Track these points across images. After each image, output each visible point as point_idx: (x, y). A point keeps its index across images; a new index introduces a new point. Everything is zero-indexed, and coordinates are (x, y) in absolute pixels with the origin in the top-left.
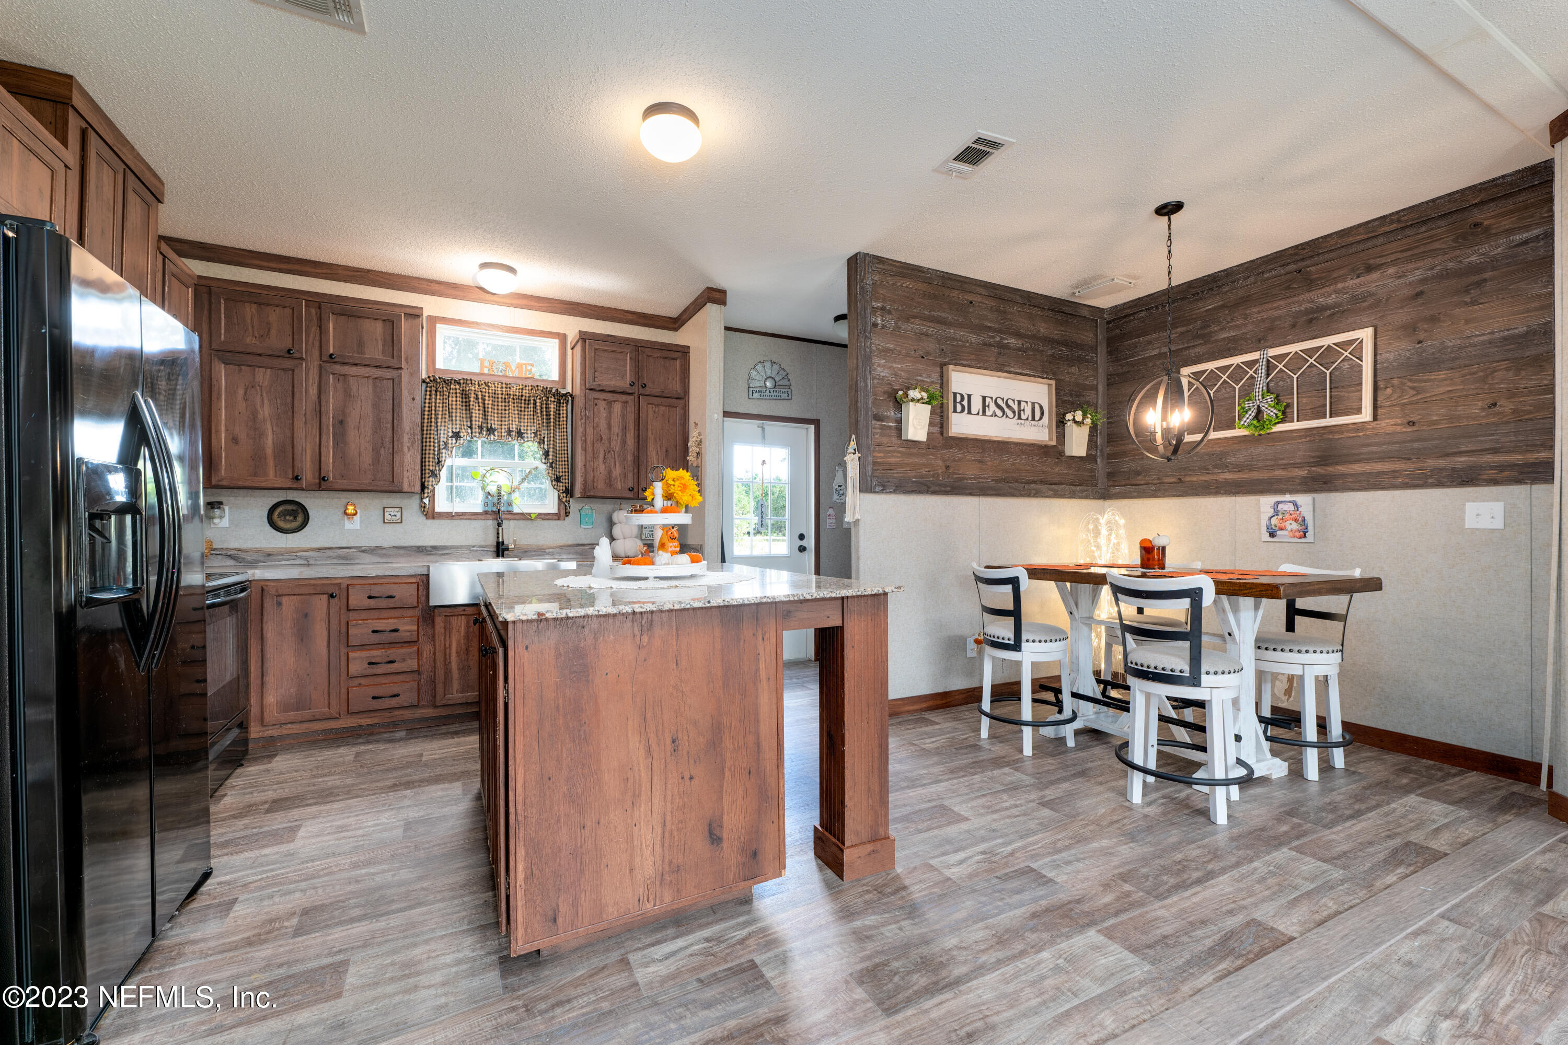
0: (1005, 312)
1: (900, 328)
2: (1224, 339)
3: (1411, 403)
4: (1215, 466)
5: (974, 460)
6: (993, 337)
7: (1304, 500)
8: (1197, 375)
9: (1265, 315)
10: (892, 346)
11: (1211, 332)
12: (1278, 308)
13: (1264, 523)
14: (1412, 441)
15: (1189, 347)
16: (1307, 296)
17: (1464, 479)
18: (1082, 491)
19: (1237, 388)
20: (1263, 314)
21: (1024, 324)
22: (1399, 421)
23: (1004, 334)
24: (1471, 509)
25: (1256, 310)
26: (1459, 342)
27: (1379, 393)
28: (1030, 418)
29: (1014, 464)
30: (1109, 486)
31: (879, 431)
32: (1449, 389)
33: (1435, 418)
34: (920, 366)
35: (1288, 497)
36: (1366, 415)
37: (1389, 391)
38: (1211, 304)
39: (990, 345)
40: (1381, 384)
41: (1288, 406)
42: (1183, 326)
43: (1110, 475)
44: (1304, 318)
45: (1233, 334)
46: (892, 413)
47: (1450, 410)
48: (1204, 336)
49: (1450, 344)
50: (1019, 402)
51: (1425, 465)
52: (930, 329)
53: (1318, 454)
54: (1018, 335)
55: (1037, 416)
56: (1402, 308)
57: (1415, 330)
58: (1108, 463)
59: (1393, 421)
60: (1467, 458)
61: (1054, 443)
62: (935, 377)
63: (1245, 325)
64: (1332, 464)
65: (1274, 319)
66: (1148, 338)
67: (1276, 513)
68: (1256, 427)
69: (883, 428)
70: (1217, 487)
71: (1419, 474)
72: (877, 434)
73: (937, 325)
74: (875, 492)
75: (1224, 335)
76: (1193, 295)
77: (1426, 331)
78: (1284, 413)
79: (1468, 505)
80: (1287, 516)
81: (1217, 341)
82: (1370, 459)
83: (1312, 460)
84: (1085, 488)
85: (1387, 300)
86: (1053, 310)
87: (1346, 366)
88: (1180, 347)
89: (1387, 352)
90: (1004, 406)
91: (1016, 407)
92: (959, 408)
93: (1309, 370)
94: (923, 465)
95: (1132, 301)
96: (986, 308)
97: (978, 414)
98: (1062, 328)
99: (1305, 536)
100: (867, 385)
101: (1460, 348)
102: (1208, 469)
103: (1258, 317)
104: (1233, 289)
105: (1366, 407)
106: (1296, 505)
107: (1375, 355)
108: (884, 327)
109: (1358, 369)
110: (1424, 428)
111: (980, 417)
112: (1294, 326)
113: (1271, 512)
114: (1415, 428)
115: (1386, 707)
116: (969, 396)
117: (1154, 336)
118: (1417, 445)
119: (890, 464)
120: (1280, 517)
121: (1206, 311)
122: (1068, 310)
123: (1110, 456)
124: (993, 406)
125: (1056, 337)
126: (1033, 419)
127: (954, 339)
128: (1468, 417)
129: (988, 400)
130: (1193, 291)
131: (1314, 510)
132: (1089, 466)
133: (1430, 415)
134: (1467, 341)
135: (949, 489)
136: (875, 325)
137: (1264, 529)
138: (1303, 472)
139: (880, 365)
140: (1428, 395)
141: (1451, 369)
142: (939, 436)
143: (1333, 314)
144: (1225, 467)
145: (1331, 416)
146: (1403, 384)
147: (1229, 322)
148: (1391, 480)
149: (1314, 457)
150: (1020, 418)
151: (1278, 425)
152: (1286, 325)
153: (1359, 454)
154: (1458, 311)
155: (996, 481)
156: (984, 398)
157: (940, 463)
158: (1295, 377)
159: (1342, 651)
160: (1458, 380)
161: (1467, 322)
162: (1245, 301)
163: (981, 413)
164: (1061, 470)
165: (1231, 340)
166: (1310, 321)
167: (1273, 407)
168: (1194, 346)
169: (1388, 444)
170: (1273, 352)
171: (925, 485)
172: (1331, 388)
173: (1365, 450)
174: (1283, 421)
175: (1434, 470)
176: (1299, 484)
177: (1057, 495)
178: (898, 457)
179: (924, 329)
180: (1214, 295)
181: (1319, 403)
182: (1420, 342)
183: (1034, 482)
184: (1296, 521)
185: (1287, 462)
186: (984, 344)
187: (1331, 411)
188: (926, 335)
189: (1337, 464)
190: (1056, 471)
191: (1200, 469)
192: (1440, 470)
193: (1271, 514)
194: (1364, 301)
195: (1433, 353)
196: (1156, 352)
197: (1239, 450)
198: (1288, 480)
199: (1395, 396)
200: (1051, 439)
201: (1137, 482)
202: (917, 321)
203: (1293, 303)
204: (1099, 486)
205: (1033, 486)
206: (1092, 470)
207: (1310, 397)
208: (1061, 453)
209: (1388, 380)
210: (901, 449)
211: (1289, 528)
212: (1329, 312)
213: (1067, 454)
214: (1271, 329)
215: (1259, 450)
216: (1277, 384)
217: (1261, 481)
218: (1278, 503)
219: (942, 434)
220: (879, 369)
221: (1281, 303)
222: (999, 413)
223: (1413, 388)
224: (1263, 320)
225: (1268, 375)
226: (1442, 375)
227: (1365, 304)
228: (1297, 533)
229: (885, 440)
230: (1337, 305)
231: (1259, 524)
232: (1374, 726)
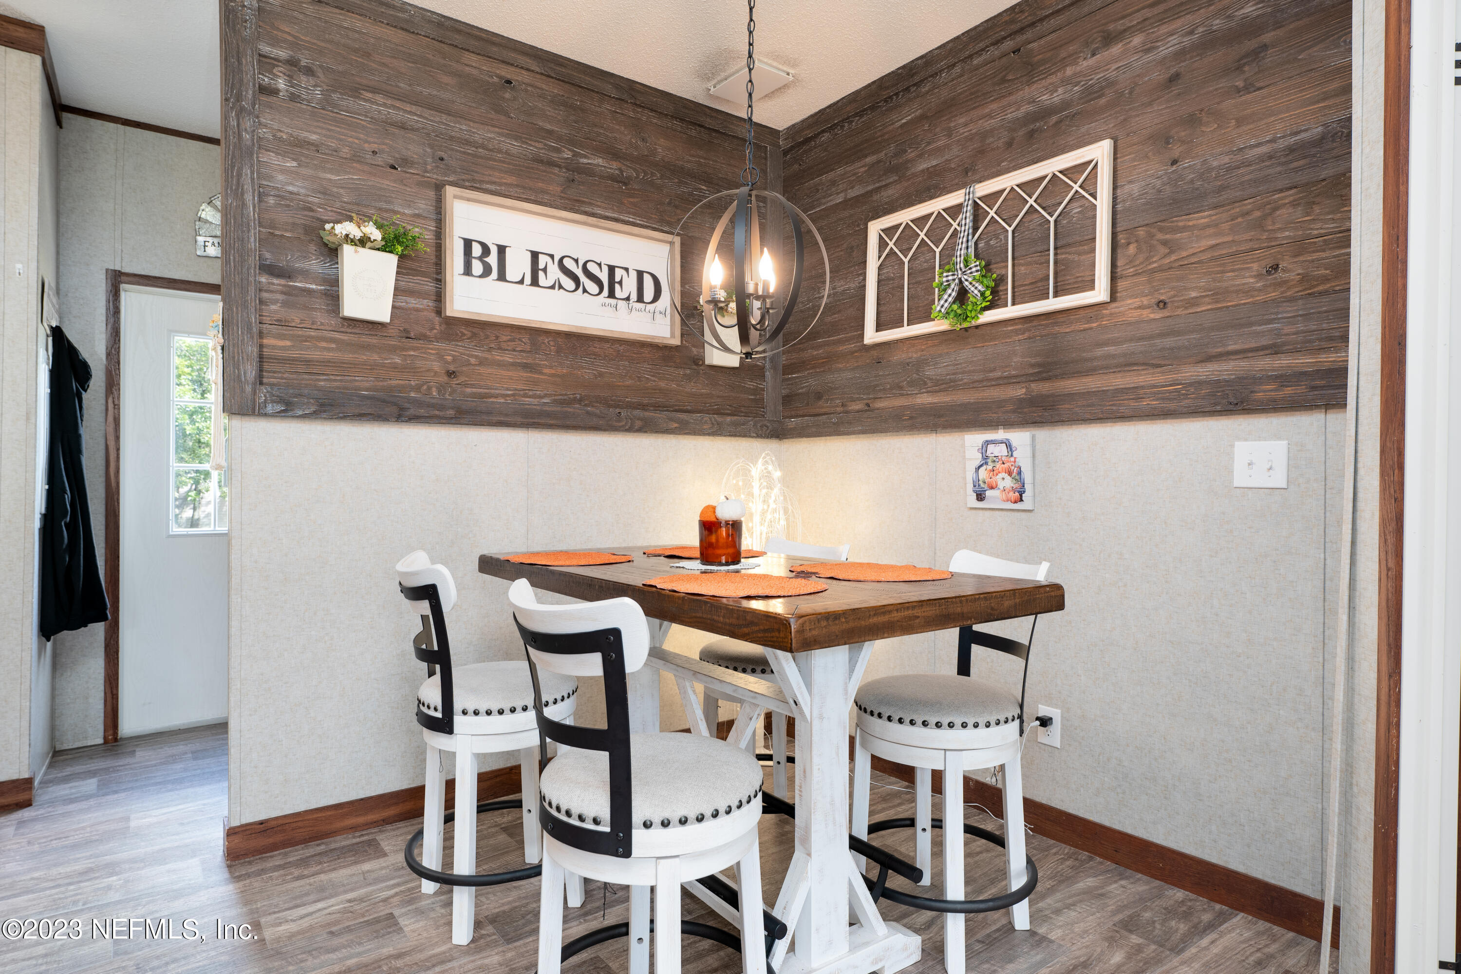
0: (583, 110)
1: (335, 106)
2: (923, 171)
3: (1161, 269)
4: (911, 383)
5: (513, 364)
6: (558, 150)
7: (1020, 437)
8: (889, 231)
9: (973, 128)
10: (314, 137)
11: (907, 161)
12: (989, 116)
13: (970, 475)
14: (1162, 335)
15: (880, 188)
16: (1027, 92)
17: (1232, 400)
18: (735, 424)
19: (938, 251)
20: (971, 126)
21: (624, 138)
22: (1145, 301)
23: (582, 147)
24: (1243, 451)
25: (962, 121)
26: (1226, 159)
27: (1119, 251)
28: (634, 297)
29: (601, 375)
30: (785, 417)
31: (280, 297)
32: (1213, 242)
33: (1194, 294)
34: (386, 183)
35: (1000, 434)
36: (1100, 293)
37: (1132, 249)
38: (906, 115)
39: (551, 164)
40: (1122, 239)
41: (1001, 280)
42: (873, 153)
43: (787, 400)
44: (1021, 133)
45: (934, 163)
46: (315, 265)
47: (1214, 280)
48: (898, 169)
49: (1215, 164)
50: (612, 269)
51: (1179, 376)
52: (412, 115)
53: (1039, 359)
54: (614, 154)
55: (649, 294)
56: (1150, 104)
57: (1168, 143)
58: (784, 380)
59: (1137, 302)
60: (1237, 363)
61: (676, 341)
62: (424, 206)
63: (947, 147)
64: (1056, 377)
65: (984, 135)
66: (831, 175)
67: (985, 459)
68: (957, 315)
69: (289, 292)
70: (911, 418)
71: (1170, 392)
72: (275, 302)
73: (427, 113)
74: (266, 415)
75: (923, 166)
76: (886, 101)
77: (1183, 142)
78: (994, 292)
79: (1238, 445)
80: (999, 466)
81: (914, 175)
82: (1107, 368)
83: (1031, 371)
84: (742, 419)
85: (1131, 93)
86: (682, 120)
87: (1076, 209)
88: (870, 188)
89: (1130, 182)
90: (579, 273)
91: (604, 277)
92: (477, 267)
93: (1028, 218)
94: (395, 367)
95: (812, 116)
96: (542, 96)
97: (521, 282)
98: (701, 153)
99: (1021, 500)
100: (244, 205)
101: (1230, 169)
102: (901, 388)
103: (964, 132)
104: (934, 88)
105: (1100, 278)
106: (1009, 446)
107: (1115, 188)
108: (294, 98)
109: (1091, 214)
110: (1179, 312)
111: (526, 289)
112: (1009, 144)
113: (978, 458)
114: (1166, 313)
115: (1124, 793)
116: (502, 250)
117: (840, 171)
118: (1169, 342)
119: (308, 362)
120: (990, 467)
121: (902, 126)
122: (708, 122)
123: (788, 369)
124: (554, 272)
125: (688, 165)
126: (640, 299)
127: (468, 143)
128: (1237, 292)
129: (543, 260)
130: (885, 94)
131: (1034, 456)
132: (750, 385)
133: (1186, 289)
134: (1239, 157)
135: (451, 413)
136: (272, 92)
137: (970, 487)
138: (1019, 392)
139: (284, 171)
140: (1184, 254)
141: (1215, 208)
142: (433, 315)
143: (1060, 121)
144: (921, 384)
145: (1056, 295)
146: (1151, 236)
147: (929, 143)
148: (1133, 404)
149: (1033, 366)
150: (612, 295)
151: (987, 313)
152: (1000, 143)
153: (1091, 360)
154: (1228, 103)
155: (562, 403)
156: (535, 255)
157: (436, 366)
158: (1010, 230)
159: (1020, 717)
160: (1225, 226)
161: (1240, 122)
162: (949, 107)
163: (528, 280)
164: (698, 387)
165: (932, 173)
166: (1031, 135)
167: (978, 281)
168: (886, 186)
169: (1131, 340)
170: (983, 189)
171: (395, 404)
172: (1056, 248)
173: (1099, 352)
174: (992, 306)
175: (1191, 384)
176: (1014, 411)
177: (684, 429)
178: (329, 350)
179: (396, 115)
180: (910, 100)
181: (1040, 274)
182: (1174, 162)
183: (643, 407)
184: (1010, 473)
185: (998, 374)
186: (538, 160)
187: (1055, 287)
188: (403, 127)
189: (1063, 376)
190: (688, 390)
191: (891, 389)
192: (1199, 384)
193: (978, 463)
194: (1100, 97)
195: (1192, 181)
196: (840, 199)
197: (941, 355)
198: (1000, 404)
199: (1141, 257)
200: (673, 335)
201: (818, 411)
202: (380, 98)
203: (1010, 105)
204: (769, 416)
205: (637, 412)
206: (757, 391)
207: (1030, 264)
208: (698, 361)
209: (1130, 231)
210: (337, 335)
211: (1001, 485)
212: (1054, 119)
213: (707, 363)
214: (981, 152)
215: (965, 354)
216: (987, 243)
217: (965, 407)
218: (987, 443)
219: (439, 311)
220: (280, 177)
221: (994, 106)
222: (569, 284)
223: (1165, 243)
224: (970, 138)
225: (975, 229)
226: (1202, 218)
227: (1103, 101)
228: (1011, 494)
229: (295, 316)
230: (1066, 105)
231: (965, 478)
232: (1107, 823)
